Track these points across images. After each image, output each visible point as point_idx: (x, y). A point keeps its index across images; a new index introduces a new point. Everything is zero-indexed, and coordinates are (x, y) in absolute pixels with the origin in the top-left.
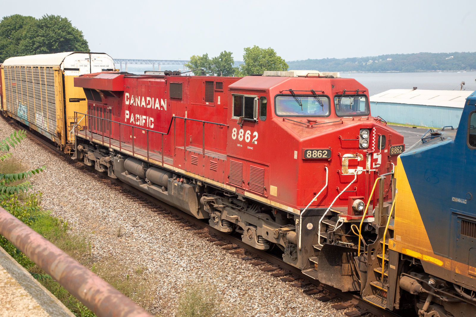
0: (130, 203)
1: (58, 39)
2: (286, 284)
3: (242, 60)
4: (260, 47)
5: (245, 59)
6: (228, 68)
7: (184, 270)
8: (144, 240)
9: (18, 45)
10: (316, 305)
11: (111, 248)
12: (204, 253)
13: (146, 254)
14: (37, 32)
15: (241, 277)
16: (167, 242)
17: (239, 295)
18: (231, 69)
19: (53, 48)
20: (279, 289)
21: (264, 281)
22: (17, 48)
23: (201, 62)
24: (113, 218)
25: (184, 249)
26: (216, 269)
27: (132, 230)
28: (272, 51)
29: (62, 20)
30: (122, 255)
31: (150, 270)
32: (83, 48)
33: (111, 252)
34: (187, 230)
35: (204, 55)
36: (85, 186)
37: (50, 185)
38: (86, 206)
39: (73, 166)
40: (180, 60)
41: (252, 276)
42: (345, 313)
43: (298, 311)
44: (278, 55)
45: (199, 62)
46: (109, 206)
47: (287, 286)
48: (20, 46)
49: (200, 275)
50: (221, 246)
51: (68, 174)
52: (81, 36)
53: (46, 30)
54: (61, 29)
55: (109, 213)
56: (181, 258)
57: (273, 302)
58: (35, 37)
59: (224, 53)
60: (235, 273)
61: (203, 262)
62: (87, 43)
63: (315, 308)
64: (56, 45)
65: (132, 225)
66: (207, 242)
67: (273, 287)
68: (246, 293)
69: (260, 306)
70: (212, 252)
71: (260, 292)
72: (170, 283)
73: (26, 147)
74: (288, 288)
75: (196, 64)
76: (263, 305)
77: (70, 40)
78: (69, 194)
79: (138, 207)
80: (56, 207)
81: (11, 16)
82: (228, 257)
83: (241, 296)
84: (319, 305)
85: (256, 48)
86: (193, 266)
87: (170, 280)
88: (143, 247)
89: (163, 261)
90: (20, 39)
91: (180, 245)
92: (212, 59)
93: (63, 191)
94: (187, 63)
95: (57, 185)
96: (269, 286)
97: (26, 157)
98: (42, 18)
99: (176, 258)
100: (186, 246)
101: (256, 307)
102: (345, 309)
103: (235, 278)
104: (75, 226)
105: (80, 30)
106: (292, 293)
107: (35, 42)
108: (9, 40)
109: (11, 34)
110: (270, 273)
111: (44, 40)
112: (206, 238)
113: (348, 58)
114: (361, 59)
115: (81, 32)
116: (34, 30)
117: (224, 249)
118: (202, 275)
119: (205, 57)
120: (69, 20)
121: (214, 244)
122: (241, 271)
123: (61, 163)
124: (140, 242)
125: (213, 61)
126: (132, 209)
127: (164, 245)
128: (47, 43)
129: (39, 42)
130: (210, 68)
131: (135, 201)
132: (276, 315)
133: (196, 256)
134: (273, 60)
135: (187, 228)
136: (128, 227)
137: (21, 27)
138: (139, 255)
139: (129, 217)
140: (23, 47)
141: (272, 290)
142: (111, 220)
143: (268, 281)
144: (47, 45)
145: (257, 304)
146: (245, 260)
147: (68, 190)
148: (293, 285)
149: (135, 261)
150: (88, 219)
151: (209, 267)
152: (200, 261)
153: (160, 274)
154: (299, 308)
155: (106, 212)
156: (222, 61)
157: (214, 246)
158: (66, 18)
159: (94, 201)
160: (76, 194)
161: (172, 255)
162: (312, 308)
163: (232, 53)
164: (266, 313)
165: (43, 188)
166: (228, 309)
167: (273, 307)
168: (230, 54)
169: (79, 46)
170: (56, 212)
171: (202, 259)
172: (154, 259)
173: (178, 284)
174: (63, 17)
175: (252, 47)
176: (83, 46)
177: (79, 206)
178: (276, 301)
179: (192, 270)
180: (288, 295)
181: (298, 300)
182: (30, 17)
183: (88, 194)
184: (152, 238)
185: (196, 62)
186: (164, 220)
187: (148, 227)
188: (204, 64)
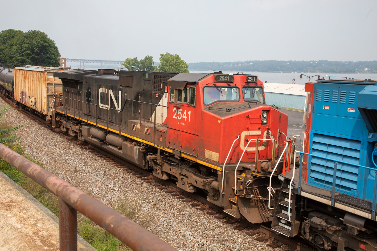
0: (83, 151)
1: (38, 46)
2: (180, 200)
3: (159, 61)
4: (170, 54)
5: (160, 61)
6: (150, 66)
7: (116, 192)
8: (91, 174)
9: (11, 49)
10: (197, 213)
11: (70, 180)
12: (129, 182)
13: (93, 183)
14: (24, 41)
15: (152, 196)
16: (106, 175)
17: (151, 207)
18: (152, 67)
19: (34, 51)
20: (175, 203)
21: (167, 198)
22: (11, 51)
23: (132, 62)
24: (72, 161)
25: (117, 179)
26: (137, 192)
27: (84, 168)
28: (178, 56)
29: (41, 33)
30: (77, 184)
31: (95, 193)
32: (55, 51)
33: (70, 182)
34: (119, 168)
35: (134, 58)
36: (54, 140)
37: (31, 139)
38: (55, 153)
39: (47, 128)
40: (119, 61)
41: (159, 196)
42: (214, 217)
43: (186, 216)
44: (182, 59)
45: (131, 62)
46: (69, 153)
47: (180, 202)
48: (12, 50)
49: (127, 195)
50: (140, 177)
51: (43, 133)
52: (54, 44)
53: (30, 40)
54: (40, 39)
55: (69, 158)
56: (115, 185)
57: (171, 211)
58: (23, 44)
59: (147, 57)
60: (149, 194)
61: (129, 188)
62: (58, 48)
63: (197, 214)
64: (37, 49)
65: (84, 165)
66: (132, 175)
67: (172, 202)
68: (155, 206)
69: (163, 213)
70: (135, 181)
71: (164, 205)
72: (108, 200)
73: (15, 115)
74: (181, 203)
75: (129, 63)
76: (165, 213)
77: (46, 46)
78: (44, 145)
79: (88, 154)
80: (35, 154)
81: (7, 30)
82: (145, 184)
83: (152, 208)
84: (199, 212)
85: (168, 54)
86: (123, 190)
87: (107, 199)
88: (91, 179)
89: (103, 187)
90: (12, 45)
91: (115, 177)
92: (140, 61)
93: (39, 144)
94: (123, 63)
95: (35, 140)
96: (169, 202)
97: (16, 122)
98: (28, 32)
99: (112, 186)
100: (118, 178)
101: (161, 214)
102: (215, 214)
103: (149, 197)
104: (47, 165)
105: (53, 40)
106: (183, 206)
107: (23, 48)
108: (5, 46)
109: (6, 42)
110: (170, 194)
111: (28, 46)
112: (131, 173)
113: (226, 62)
114: (234, 63)
115: (54, 41)
116: (22, 39)
117: (142, 179)
118: (128, 196)
119: (135, 59)
120: (46, 33)
121: (136, 176)
122: (153, 193)
123: (38, 126)
124: (89, 175)
125: (140, 62)
126: (84, 155)
127: (104, 177)
128: (30, 48)
129: (25, 48)
130: (138, 66)
131: (86, 150)
132: (173, 219)
133: (124, 184)
134: (179, 62)
135: (119, 167)
136: (81, 166)
137: (13, 37)
138: (88, 183)
139: (82, 160)
140: (14, 51)
141: (171, 204)
142: (70, 162)
143: (169, 199)
144: (31, 49)
145: (161, 212)
146: (155, 186)
147: (43, 143)
148: (184, 201)
149: (85, 187)
150: (55, 161)
151: (132, 190)
152: (127, 187)
153: (101, 195)
154: (187, 214)
155: (67, 157)
156: (146, 62)
157: (136, 178)
158: (43, 32)
159: (60, 150)
160: (48, 145)
161: (109, 184)
162: (195, 214)
163: (153, 57)
164: (166, 217)
165: (26, 141)
166: (144, 215)
167: (171, 214)
168: (151, 57)
169: (52, 50)
170: (34, 157)
171: (128, 186)
172: (97, 186)
173: (112, 201)
174: (42, 32)
175: (165, 54)
176: (55, 50)
177: (50, 153)
178: (173, 210)
179: (122, 192)
180: (180, 206)
181: (187, 210)
182: (20, 31)
183: (56, 145)
184: (97, 173)
185: (129, 62)
186: (104, 162)
187: (94, 166)
188: (134, 64)
